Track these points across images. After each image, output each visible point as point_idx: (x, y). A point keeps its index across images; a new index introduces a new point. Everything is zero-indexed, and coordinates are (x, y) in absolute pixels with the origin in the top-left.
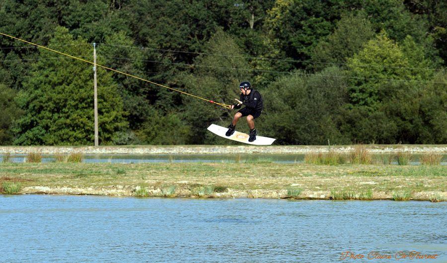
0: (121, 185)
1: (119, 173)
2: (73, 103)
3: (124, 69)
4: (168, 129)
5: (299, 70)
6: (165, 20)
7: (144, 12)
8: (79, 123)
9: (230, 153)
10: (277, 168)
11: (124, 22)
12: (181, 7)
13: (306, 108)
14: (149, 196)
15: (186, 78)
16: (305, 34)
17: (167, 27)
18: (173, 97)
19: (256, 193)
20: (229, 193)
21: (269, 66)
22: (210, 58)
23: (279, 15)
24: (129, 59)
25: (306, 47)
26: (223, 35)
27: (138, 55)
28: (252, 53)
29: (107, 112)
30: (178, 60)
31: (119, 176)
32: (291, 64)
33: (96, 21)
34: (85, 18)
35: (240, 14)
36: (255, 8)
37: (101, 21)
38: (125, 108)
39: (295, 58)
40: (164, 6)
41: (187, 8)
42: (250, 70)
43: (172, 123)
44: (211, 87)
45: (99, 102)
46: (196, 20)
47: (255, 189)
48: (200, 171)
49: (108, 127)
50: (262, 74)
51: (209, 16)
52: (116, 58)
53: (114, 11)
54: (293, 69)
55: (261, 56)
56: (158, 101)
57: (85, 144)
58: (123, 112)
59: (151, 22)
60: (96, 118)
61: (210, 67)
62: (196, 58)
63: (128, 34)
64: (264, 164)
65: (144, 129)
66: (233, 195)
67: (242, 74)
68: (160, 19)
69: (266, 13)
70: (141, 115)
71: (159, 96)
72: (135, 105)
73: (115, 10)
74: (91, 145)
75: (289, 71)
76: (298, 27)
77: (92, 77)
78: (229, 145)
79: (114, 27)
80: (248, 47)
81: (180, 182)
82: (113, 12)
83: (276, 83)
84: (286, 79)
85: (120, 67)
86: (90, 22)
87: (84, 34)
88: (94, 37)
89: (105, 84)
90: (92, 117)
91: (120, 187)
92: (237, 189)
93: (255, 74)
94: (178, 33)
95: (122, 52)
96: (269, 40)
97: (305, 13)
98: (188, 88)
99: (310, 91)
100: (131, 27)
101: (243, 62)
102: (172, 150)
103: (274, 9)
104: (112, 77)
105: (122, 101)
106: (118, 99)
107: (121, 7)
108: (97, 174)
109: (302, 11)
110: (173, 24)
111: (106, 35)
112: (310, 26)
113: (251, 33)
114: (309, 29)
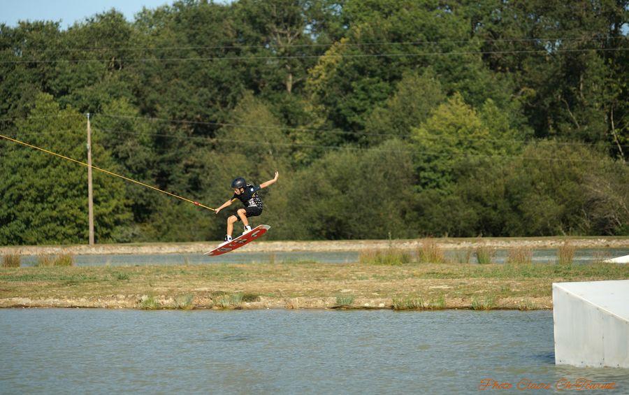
0: (122, 294)
1: (120, 278)
2: (60, 190)
3: (127, 145)
4: (184, 222)
5: (351, 144)
6: (179, 82)
7: (151, 73)
8: (69, 216)
9: (263, 251)
10: (324, 269)
11: (126, 86)
12: (199, 65)
13: (361, 192)
14: (158, 308)
15: (206, 156)
16: (358, 98)
17: (180, 91)
18: (190, 180)
19: (296, 302)
20: (261, 303)
21: (312, 140)
22: (237, 130)
23: (324, 74)
24: (133, 133)
25: (358, 114)
26: (253, 100)
27: (145, 127)
28: (289, 123)
29: (105, 201)
30: (196, 133)
31: (121, 283)
32: (340, 137)
33: (89, 85)
34: (76, 82)
35: (273, 74)
36: (294, 66)
37: (96, 85)
38: (128, 195)
39: (346, 129)
40: (177, 65)
41: (207, 68)
42: (287, 145)
43: (189, 214)
44: (239, 167)
45: (94, 189)
46: (218, 82)
47: (295, 297)
48: (225, 275)
49: (106, 220)
50: (304, 149)
51: (234, 78)
52: (117, 132)
53: (113, 73)
54: (342, 142)
55: (302, 127)
56: (171, 186)
57: (76, 242)
58: (125, 201)
59: (161, 86)
60: (91, 209)
61: (236, 141)
62: (218, 130)
63: (132, 101)
64: (306, 265)
65: (153, 221)
66: (266, 305)
67: (278, 149)
68: (172, 82)
69: (307, 73)
70: (149, 204)
71: (172, 180)
72: (140, 191)
73: (115, 71)
74: (85, 244)
75: (338, 145)
76: (348, 89)
77: (85, 156)
78: (262, 240)
79: (114, 93)
80: (286, 116)
81: (198, 289)
82: (111, 73)
83: (322, 161)
84: (334, 156)
85: (122, 144)
86: (83, 86)
87: (75, 102)
88: (88, 106)
89: (101, 165)
90: (86, 208)
91: (122, 297)
92: (272, 297)
93: (294, 149)
94: (195, 99)
95: (123, 125)
96: (311, 107)
97: (356, 72)
98: (209, 168)
99: (365, 170)
100: (135, 93)
101: (279, 135)
102: (188, 248)
103: (317, 67)
104: (111, 156)
105: (125, 186)
106: (119, 184)
107: (123, 67)
108: (92, 280)
109: (353, 69)
110: (189, 88)
111: (103, 103)
112: (363, 89)
113: (288, 98)
114: (363, 92)
